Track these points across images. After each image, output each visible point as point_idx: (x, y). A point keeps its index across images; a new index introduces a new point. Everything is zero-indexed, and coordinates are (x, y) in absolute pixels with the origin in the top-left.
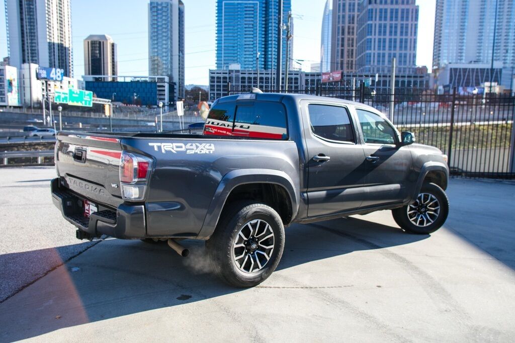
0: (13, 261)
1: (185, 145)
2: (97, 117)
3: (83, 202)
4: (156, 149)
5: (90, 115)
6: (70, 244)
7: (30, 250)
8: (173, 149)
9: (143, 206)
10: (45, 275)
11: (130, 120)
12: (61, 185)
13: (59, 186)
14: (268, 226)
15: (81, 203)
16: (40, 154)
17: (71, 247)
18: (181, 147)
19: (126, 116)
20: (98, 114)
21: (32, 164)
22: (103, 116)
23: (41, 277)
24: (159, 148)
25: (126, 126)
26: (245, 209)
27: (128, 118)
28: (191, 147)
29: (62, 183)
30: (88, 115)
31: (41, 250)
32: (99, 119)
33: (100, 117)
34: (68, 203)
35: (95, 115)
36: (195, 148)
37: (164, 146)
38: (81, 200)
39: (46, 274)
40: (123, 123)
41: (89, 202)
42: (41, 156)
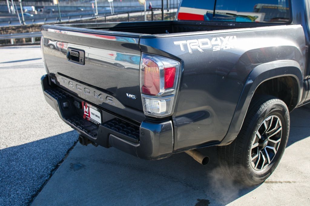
0: (15, 157)
1: (211, 40)
2: (47, 5)
3: (81, 103)
4: (182, 49)
5: (42, 4)
6: (63, 132)
7: (27, 142)
8: (199, 46)
9: (171, 122)
10: (50, 177)
11: (71, 7)
12: (52, 83)
13: (50, 84)
14: (279, 120)
15: (79, 104)
16: (12, 37)
17: (65, 136)
18: (207, 44)
19: (68, 3)
20: (47, 3)
21: (7, 44)
22: (51, 4)
23: (47, 180)
24: (185, 46)
25: (69, 11)
26: (263, 107)
27: (69, 5)
28: (216, 43)
29: (53, 81)
30: (40, 4)
31: (38, 141)
32: (48, 7)
33: (49, 5)
34: (64, 104)
35: (45, 4)
36: (220, 43)
37: (190, 43)
38: (78, 101)
39: (51, 175)
40: (67, 9)
41: (88, 105)
42: (13, 38)
